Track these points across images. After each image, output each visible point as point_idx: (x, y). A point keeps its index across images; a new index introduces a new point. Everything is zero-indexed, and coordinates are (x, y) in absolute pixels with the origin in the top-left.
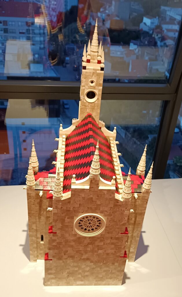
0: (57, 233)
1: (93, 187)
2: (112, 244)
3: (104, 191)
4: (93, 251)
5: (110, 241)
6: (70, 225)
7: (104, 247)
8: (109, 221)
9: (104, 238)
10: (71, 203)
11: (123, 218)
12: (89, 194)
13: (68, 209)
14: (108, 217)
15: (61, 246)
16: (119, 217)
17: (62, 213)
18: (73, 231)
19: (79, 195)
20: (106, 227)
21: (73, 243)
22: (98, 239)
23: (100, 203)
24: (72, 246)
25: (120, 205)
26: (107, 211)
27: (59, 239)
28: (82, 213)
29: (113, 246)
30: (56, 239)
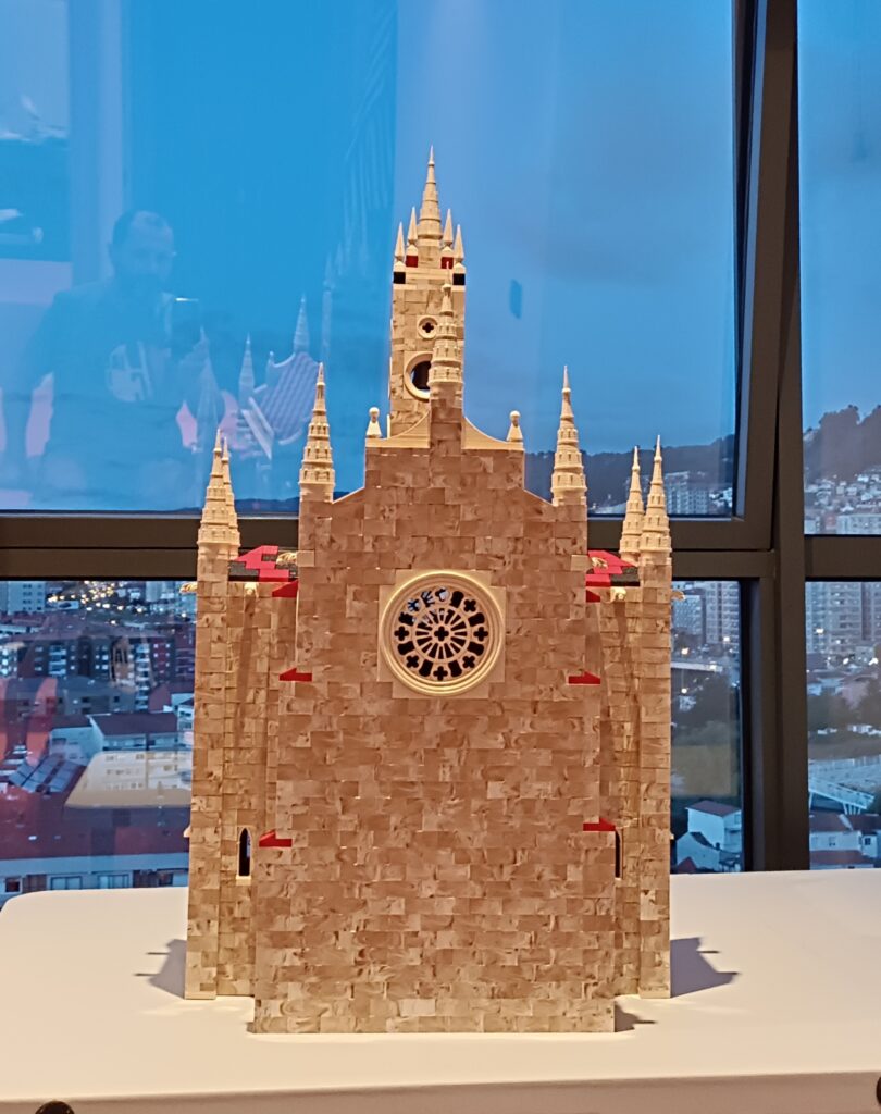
0: (314, 678)
1: (444, 438)
2: (543, 741)
3: (483, 459)
4: (463, 788)
5: (531, 725)
6: (365, 635)
7: (507, 764)
8: (517, 611)
9: (506, 706)
10: (366, 518)
11: (570, 597)
12: (431, 475)
13: (357, 549)
14: (510, 588)
15: (331, 756)
16: (553, 589)
17: (334, 570)
18: (375, 665)
19: (395, 479)
20: (507, 643)
21: (376, 739)
22: (482, 711)
23: (475, 517)
24: (373, 757)
25: (548, 525)
26: (502, 558)
27: (320, 713)
28: (410, 567)
29: (545, 757)
30: (311, 713)
